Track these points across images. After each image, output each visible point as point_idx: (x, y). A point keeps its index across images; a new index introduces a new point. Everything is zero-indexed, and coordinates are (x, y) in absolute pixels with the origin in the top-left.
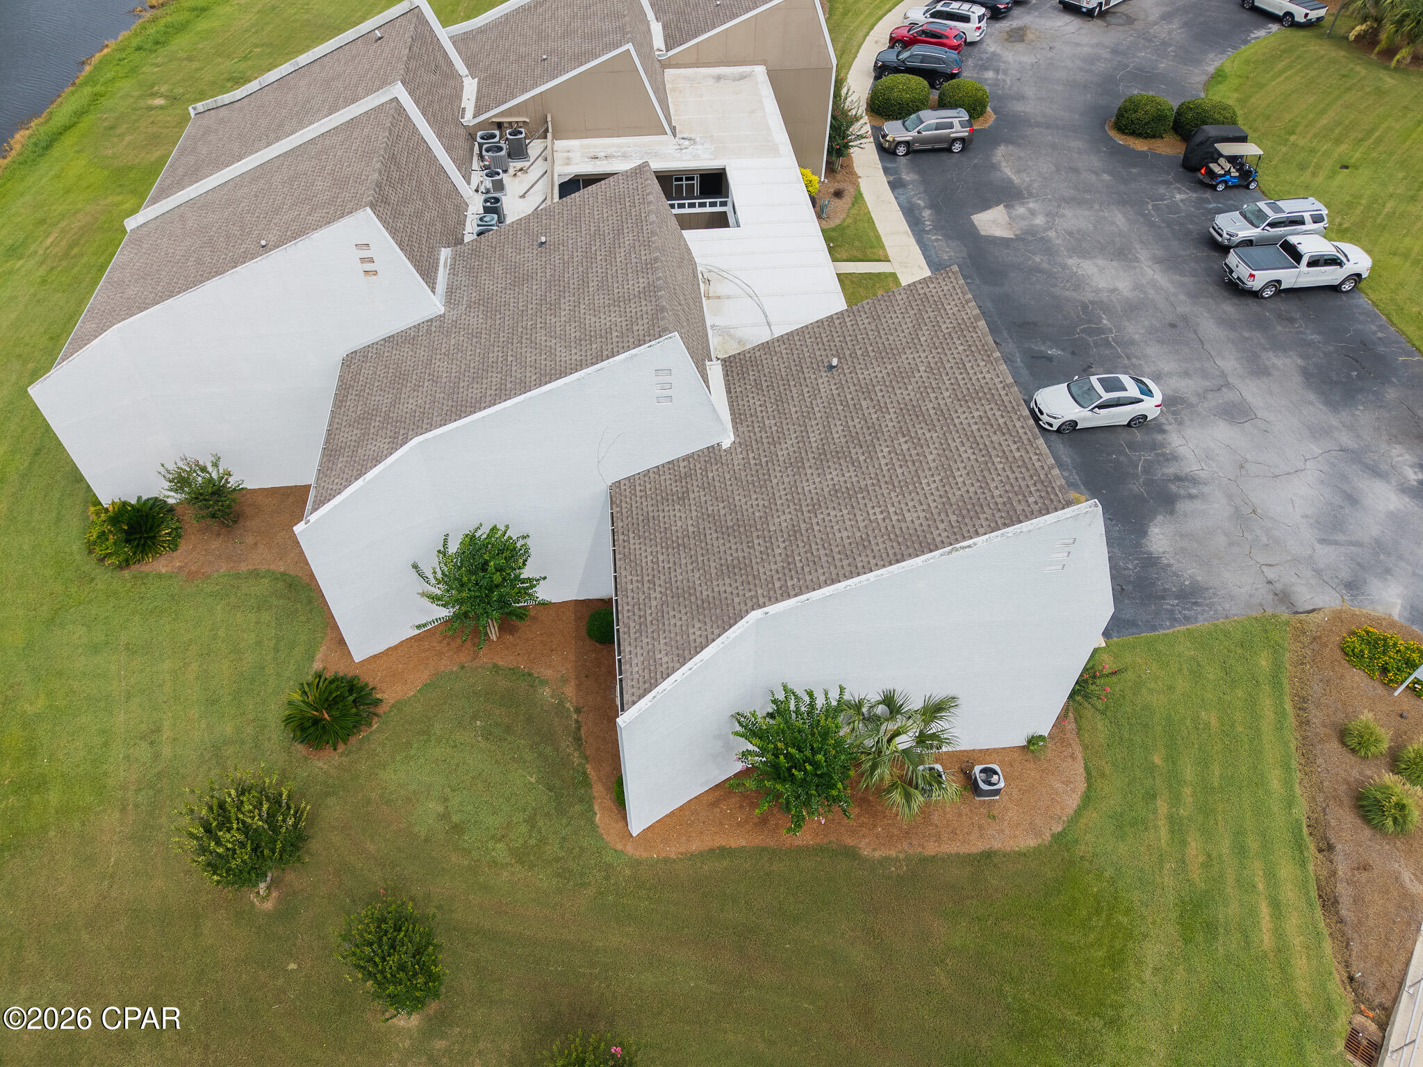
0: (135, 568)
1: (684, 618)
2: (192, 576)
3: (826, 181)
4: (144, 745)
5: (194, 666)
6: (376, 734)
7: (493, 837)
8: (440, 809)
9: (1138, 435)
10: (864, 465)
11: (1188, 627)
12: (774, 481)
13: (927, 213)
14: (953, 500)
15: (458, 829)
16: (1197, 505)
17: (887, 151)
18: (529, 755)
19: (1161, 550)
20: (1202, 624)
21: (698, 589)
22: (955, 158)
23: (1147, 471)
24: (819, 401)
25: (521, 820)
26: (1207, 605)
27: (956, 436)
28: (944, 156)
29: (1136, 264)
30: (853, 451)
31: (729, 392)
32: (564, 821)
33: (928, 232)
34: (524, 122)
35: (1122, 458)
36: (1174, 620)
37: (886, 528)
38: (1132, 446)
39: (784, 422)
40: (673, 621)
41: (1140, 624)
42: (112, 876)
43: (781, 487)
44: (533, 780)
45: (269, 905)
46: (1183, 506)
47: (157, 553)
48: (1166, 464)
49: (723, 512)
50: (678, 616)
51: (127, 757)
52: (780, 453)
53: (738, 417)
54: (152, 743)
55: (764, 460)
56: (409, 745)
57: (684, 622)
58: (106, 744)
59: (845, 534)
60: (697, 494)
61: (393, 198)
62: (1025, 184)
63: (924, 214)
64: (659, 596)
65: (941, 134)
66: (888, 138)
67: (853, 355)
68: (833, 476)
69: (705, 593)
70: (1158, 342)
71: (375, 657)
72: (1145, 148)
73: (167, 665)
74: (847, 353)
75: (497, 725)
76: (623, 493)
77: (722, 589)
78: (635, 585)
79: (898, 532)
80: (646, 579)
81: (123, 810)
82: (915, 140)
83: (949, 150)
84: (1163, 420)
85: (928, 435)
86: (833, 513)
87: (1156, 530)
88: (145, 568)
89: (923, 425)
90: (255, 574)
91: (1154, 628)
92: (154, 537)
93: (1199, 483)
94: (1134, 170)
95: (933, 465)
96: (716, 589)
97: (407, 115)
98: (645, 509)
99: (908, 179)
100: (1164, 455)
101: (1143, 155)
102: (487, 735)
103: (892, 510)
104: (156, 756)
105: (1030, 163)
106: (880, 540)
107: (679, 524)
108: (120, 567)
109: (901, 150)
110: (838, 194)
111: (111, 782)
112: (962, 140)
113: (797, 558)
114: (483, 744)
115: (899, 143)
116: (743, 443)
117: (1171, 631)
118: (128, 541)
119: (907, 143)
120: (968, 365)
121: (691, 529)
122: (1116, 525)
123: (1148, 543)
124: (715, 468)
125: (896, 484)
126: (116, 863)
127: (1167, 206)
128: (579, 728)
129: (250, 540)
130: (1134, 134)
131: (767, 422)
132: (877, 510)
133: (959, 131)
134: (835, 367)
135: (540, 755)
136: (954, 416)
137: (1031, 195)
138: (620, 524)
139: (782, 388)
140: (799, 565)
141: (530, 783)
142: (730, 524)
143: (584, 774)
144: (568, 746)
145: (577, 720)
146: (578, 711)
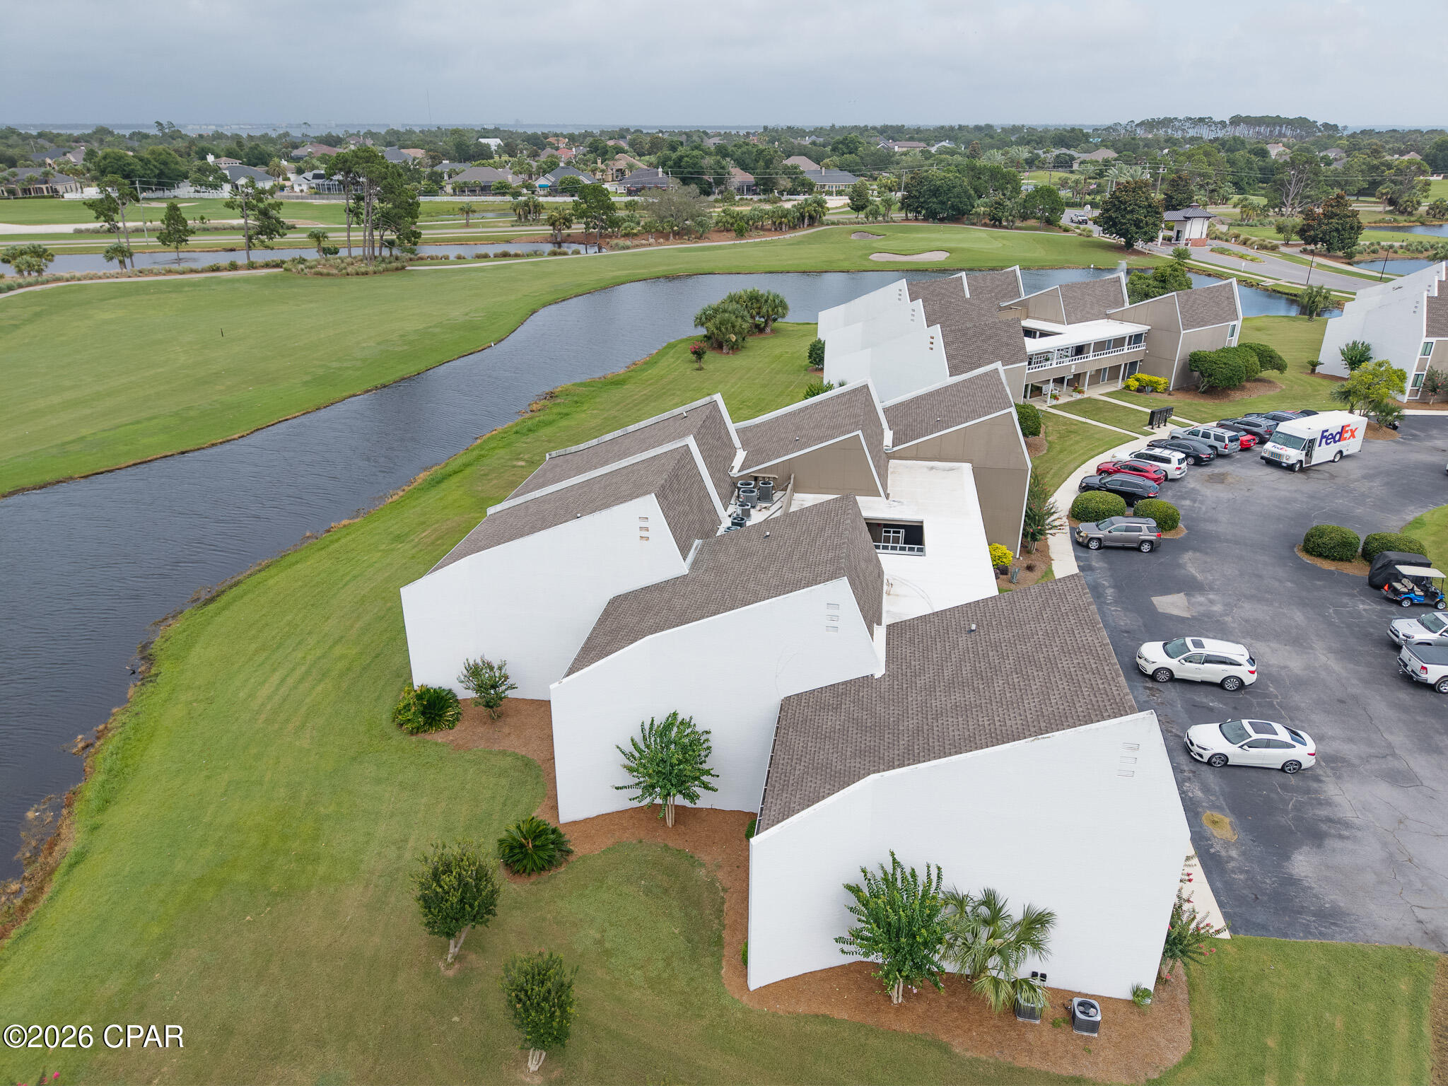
0: (421, 736)
1: (819, 782)
2: (458, 747)
3: (1021, 558)
4: (393, 848)
5: (444, 804)
6: (562, 874)
7: (634, 965)
8: (598, 936)
9: (1293, 780)
10: (982, 691)
11: (1323, 941)
12: (910, 699)
13: (1110, 591)
14: (1046, 713)
15: (608, 953)
16: (1349, 845)
17: (1081, 545)
18: (676, 913)
19: (1303, 874)
20: (1339, 942)
21: (834, 764)
22: (1142, 556)
23: (1295, 808)
24: (956, 651)
25: (660, 958)
26: (1347, 928)
27: (1057, 674)
28: (1134, 554)
29: (1311, 651)
30: (975, 682)
31: (888, 644)
32: (695, 967)
33: (1108, 604)
34: (774, 478)
35: (1273, 795)
36: (1308, 933)
37: (990, 730)
38: (1285, 787)
39: (926, 663)
40: (809, 784)
41: (1271, 929)
42: (345, 928)
43: (914, 703)
44: (677, 931)
45: (451, 973)
46: (1330, 843)
47: (439, 728)
48: (1319, 807)
49: (865, 717)
50: (814, 780)
51: (379, 854)
52: (918, 682)
53: (890, 659)
54: (399, 848)
55: (905, 686)
56: (586, 886)
57: (818, 785)
58: (367, 842)
59: (957, 733)
60: (847, 706)
61: (670, 497)
62: (1208, 581)
63: (1107, 591)
64: (802, 768)
65: (1131, 535)
66: (1082, 534)
67: (990, 624)
68: (957, 697)
69: (839, 767)
70: (1325, 712)
71: (575, 823)
72: (1333, 568)
73: (424, 800)
74: (985, 623)
75: (657, 886)
76: (791, 703)
77: (853, 765)
78: (786, 760)
79: (998, 732)
80: (795, 757)
81: (366, 886)
82: (1106, 538)
83: (1138, 549)
84: (1320, 772)
85: (1035, 674)
86: (951, 720)
87: (1301, 858)
88: (427, 737)
89: (1033, 667)
90: (504, 753)
91: (1286, 935)
92: (440, 716)
93: (1352, 827)
94: (1318, 583)
95: (1034, 692)
96: (848, 765)
97: (692, 456)
98: (805, 714)
99: (1097, 565)
100: (1318, 800)
101: (1331, 573)
102: (648, 892)
103: (997, 719)
104: (399, 857)
105: (1215, 567)
106: (983, 737)
107: (829, 723)
108: (412, 733)
109: (1094, 545)
110: (1030, 568)
111: (363, 867)
112: (1151, 542)
113: (916, 747)
114: (643, 898)
115: (1092, 539)
116: (890, 674)
117: (1304, 941)
118: (423, 713)
119: (1099, 539)
120: (1076, 632)
121: (838, 727)
122: (1258, 846)
123: (1290, 866)
124: (865, 690)
125: (1004, 703)
126: (351, 921)
127: (1348, 612)
128: (723, 903)
129: (506, 730)
130: (1320, 555)
131: (913, 663)
132: (986, 719)
133: (1146, 535)
134: (973, 631)
135: (686, 914)
136: (1058, 662)
137: (1212, 589)
138: (784, 723)
139: (929, 643)
140: (916, 751)
141: (674, 933)
142: (869, 724)
143: (720, 937)
144: (711, 914)
145: (723, 898)
146: (725, 890)
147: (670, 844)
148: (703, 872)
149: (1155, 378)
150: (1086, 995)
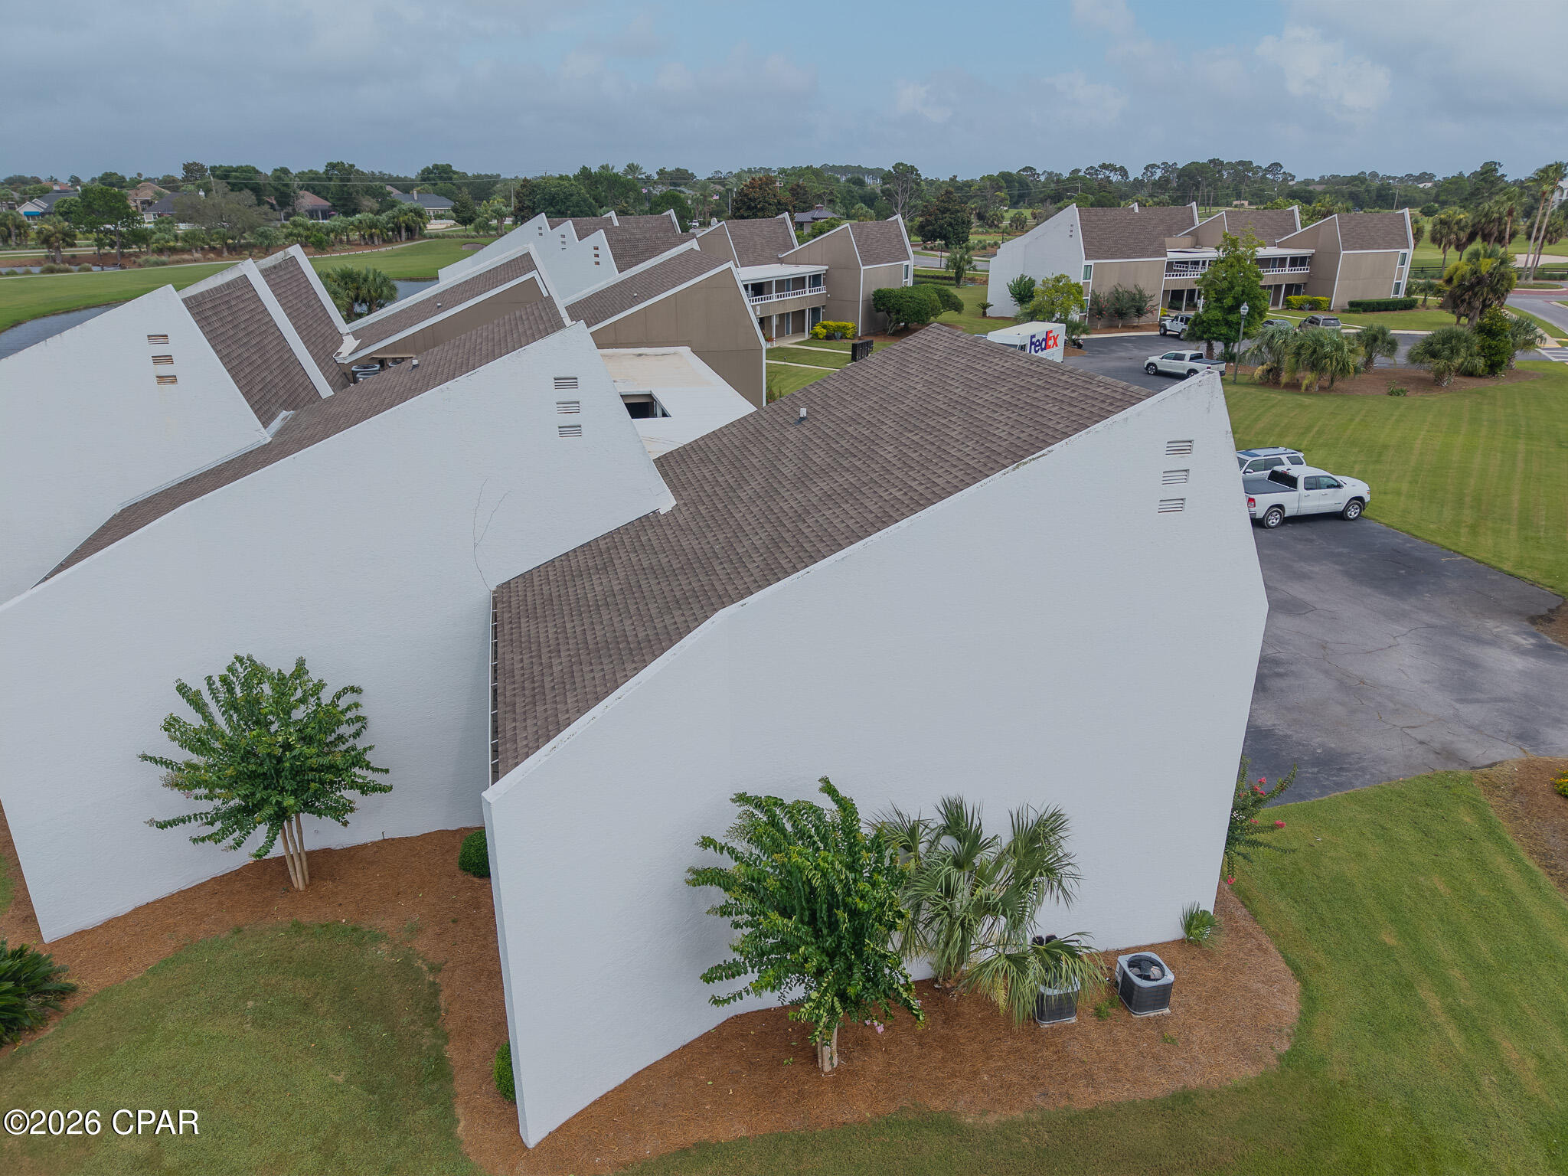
11: (1347, 792)
16: (1291, 681)
18: (335, 1041)
20: (1362, 788)
24: (789, 445)
25: (307, 1147)
26: (1357, 770)
32: (393, 1140)
36: (1323, 787)
39: (744, 472)
44: (340, 1079)
52: (741, 495)
55: (721, 505)
59: (851, 522)
60: (625, 558)
67: (826, 406)
68: (823, 486)
75: (284, 1003)
78: (526, 662)
85: (945, 421)
86: (828, 513)
89: (934, 418)
102: (263, 1019)
103: (912, 484)
107: (598, 589)
113: (784, 561)
114: (253, 1033)
116: (686, 503)
117: (1326, 797)
124: (650, 531)
125: (913, 465)
128: (436, 994)
132: (893, 490)
134: (803, 419)
135: (358, 1039)
143: (441, 1060)
144: (413, 1022)
145: (434, 983)
146: (435, 969)
147: (306, 920)
148: (383, 950)
149: (844, 323)
150: (1139, 949)
